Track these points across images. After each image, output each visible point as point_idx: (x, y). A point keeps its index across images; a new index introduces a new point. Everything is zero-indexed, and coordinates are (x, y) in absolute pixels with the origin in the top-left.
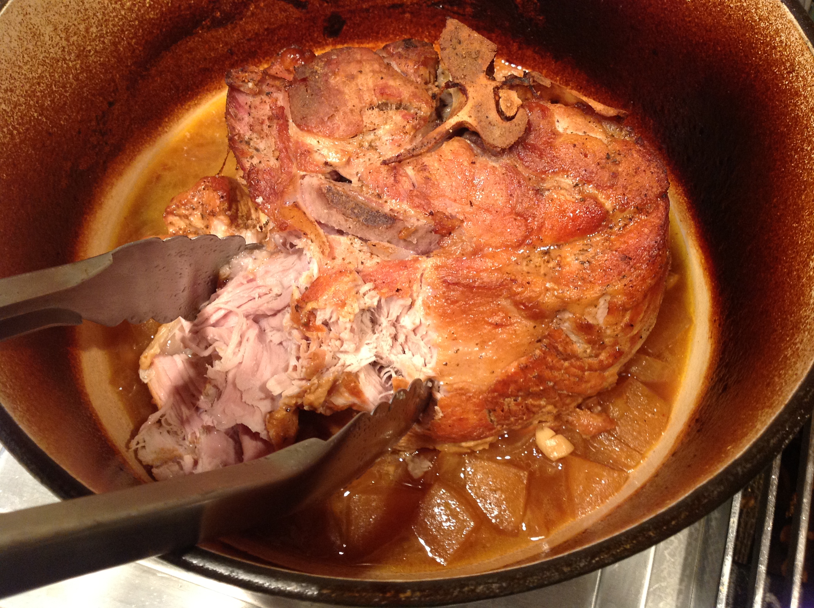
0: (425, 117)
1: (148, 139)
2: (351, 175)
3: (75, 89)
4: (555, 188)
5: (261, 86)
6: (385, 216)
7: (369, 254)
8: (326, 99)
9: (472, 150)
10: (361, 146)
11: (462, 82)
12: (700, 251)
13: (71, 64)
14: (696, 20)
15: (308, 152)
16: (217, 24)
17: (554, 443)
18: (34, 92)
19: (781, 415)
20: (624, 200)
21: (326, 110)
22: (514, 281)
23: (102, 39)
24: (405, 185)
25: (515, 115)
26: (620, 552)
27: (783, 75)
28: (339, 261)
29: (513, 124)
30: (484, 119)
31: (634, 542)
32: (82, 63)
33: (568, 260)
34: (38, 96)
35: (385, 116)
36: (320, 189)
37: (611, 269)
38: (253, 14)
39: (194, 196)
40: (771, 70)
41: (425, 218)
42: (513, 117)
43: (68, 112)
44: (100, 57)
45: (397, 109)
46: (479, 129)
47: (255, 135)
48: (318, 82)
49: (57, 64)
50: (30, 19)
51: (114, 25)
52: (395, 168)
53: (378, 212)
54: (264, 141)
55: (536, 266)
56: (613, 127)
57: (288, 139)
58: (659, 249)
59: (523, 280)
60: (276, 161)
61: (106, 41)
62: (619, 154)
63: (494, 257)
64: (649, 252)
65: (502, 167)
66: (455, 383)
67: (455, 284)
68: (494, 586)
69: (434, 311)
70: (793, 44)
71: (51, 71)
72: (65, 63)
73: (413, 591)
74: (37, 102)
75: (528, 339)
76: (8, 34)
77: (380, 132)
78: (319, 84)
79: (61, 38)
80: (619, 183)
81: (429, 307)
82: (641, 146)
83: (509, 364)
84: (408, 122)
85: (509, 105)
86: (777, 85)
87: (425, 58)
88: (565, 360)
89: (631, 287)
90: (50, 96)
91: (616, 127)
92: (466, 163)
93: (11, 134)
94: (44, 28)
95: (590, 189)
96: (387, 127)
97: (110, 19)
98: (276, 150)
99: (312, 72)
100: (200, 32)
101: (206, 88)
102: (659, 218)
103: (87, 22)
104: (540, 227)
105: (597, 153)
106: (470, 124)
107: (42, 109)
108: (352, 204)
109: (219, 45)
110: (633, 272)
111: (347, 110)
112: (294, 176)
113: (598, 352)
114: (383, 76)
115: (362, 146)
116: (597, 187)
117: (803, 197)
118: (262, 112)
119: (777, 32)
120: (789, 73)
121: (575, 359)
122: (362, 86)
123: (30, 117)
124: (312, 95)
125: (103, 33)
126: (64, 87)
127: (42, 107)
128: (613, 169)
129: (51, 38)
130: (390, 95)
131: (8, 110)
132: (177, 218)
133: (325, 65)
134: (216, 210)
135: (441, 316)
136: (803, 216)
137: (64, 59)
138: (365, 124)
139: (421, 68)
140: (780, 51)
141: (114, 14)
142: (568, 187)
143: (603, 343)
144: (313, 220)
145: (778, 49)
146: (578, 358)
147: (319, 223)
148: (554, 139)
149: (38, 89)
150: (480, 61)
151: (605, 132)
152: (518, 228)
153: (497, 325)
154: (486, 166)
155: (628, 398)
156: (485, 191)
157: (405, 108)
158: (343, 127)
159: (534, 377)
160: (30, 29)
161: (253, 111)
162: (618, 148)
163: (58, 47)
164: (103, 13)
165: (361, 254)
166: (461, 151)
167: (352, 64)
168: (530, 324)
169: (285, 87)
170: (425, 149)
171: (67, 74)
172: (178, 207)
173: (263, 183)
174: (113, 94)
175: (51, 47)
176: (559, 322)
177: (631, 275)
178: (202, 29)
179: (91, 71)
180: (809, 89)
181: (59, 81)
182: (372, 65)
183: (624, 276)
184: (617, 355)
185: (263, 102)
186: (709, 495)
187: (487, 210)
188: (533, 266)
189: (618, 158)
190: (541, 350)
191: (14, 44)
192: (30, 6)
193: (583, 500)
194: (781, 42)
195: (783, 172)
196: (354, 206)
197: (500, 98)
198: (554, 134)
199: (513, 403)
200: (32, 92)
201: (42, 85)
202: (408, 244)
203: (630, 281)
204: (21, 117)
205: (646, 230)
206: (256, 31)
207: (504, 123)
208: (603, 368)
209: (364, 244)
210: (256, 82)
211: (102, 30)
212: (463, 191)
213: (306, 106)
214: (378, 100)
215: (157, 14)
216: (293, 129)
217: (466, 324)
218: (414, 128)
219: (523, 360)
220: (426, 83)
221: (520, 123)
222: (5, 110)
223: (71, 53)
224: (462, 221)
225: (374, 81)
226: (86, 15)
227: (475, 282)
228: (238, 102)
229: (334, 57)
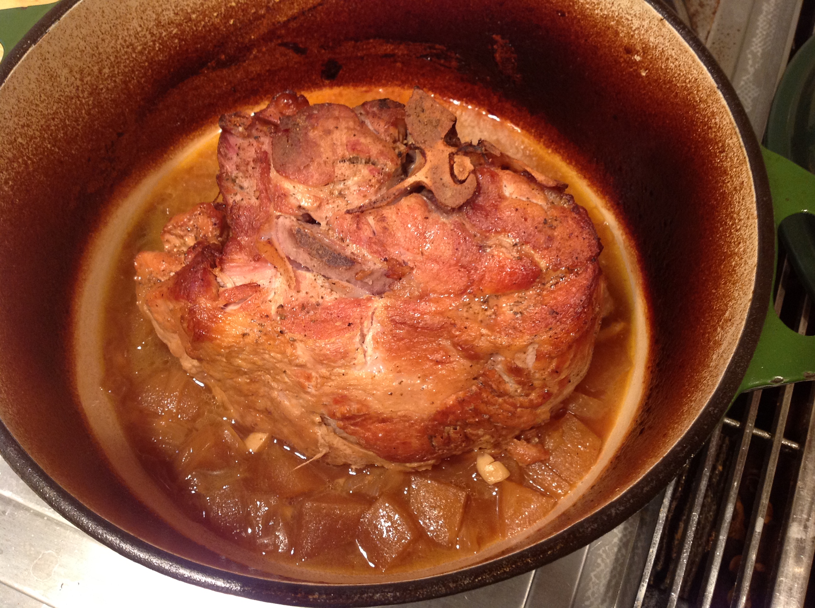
0: (389, 173)
1: (154, 165)
2: (321, 218)
3: (87, 122)
4: (496, 246)
5: (251, 130)
6: (346, 258)
7: (329, 290)
8: (304, 151)
9: (427, 206)
10: (331, 193)
11: (423, 146)
12: (645, 301)
13: (84, 101)
14: (650, 94)
15: (285, 195)
16: (222, 65)
17: (493, 469)
18: (48, 126)
19: (657, 466)
20: (557, 261)
21: (302, 160)
22: (454, 325)
23: (114, 79)
24: (366, 233)
25: (466, 179)
26: (500, 574)
27: (716, 153)
28: (303, 294)
29: (463, 188)
30: (438, 180)
31: (514, 566)
32: (94, 100)
33: (504, 309)
34: (52, 130)
35: (355, 169)
36: (291, 230)
37: (540, 321)
38: (256, 57)
39: (189, 220)
40: (707, 147)
41: (381, 263)
42: (464, 181)
43: (79, 143)
44: (111, 94)
45: (366, 163)
46: (433, 189)
47: (241, 174)
48: (298, 134)
49: (71, 101)
50: (48, 63)
51: (125, 67)
52: (358, 216)
53: (339, 254)
54: (247, 181)
55: (475, 313)
56: (554, 195)
57: (269, 182)
58: (584, 308)
59: (461, 325)
60: (256, 200)
61: (117, 80)
62: (556, 220)
63: (438, 302)
64: (575, 309)
65: (451, 224)
66: (400, 411)
67: (401, 323)
68: (389, 594)
69: (382, 346)
70: (724, 128)
71: (66, 107)
72: (79, 100)
73: (320, 594)
74: (51, 135)
75: (465, 376)
76: (27, 77)
77: (349, 183)
78: (298, 136)
79: (76, 79)
80: (554, 245)
81: (377, 342)
82: (576, 214)
83: (448, 397)
84: (374, 176)
85: (461, 170)
86: (711, 161)
87: (396, 118)
88: (499, 396)
89: (556, 338)
90: (63, 129)
91: (556, 195)
92: (420, 218)
93: (26, 163)
94: (60, 71)
95: (527, 248)
96: (356, 179)
97: (122, 61)
98: (257, 190)
99: (295, 124)
100: (206, 72)
101: (210, 121)
102: (587, 279)
103: (100, 64)
104: (482, 278)
105: (536, 218)
106: (426, 184)
107: (55, 141)
108: (317, 246)
109: (224, 83)
110: (558, 326)
111: (322, 162)
112: (271, 215)
113: (528, 392)
114: (356, 133)
115: (333, 194)
116: (534, 248)
117: (722, 267)
118: (249, 154)
119: (713, 113)
120: (720, 152)
121: (508, 397)
122: (337, 140)
123: (44, 148)
124: (292, 145)
125: (115, 74)
126: (77, 121)
127: (55, 139)
128: (549, 232)
129: (67, 79)
130: (360, 151)
131: (24, 143)
132: (174, 237)
133: (306, 119)
134: (208, 235)
135: (388, 351)
136: (720, 284)
137: (78, 97)
138: (336, 175)
139: (391, 128)
140: (714, 132)
141: (126, 57)
142: (508, 245)
143: (532, 385)
144: (283, 256)
145: (714, 130)
146: (511, 397)
147: (289, 259)
148: (499, 202)
149: (53, 123)
150: (439, 129)
151: (546, 199)
152: (461, 279)
153: (438, 362)
154: (437, 221)
155: (563, 432)
156: (435, 244)
157: (374, 164)
158: (316, 176)
159: (470, 410)
160: (48, 72)
161: (241, 152)
162: (555, 214)
163: (72, 87)
164: (116, 56)
165: (323, 289)
166: (417, 206)
167: (330, 120)
168: (466, 363)
169: (271, 133)
170: (385, 203)
171: (80, 110)
172: (175, 227)
173: (243, 219)
174: (122, 126)
175: (66, 87)
176: (493, 363)
177: (556, 328)
178: (208, 68)
179: (102, 107)
180: (734, 170)
181: (72, 116)
182: (348, 122)
183: (550, 329)
184: (547, 396)
185: (251, 145)
186: (583, 531)
187: (436, 261)
188: (472, 313)
189: (555, 223)
190: (477, 386)
191: (33, 86)
192: (49, 53)
193: (513, 521)
194: (716, 123)
195: (710, 241)
196: (319, 247)
197: (454, 163)
198: (500, 198)
199: (452, 431)
200: (47, 126)
201: (56, 119)
202: (364, 285)
203: (556, 333)
204: (35, 148)
205: (574, 289)
206: (258, 72)
207: (456, 185)
208: (533, 406)
209: (326, 280)
210: (246, 127)
211: (114, 71)
212: (416, 242)
213: (285, 155)
214: (350, 155)
215: (166, 56)
216: (273, 174)
217: (410, 359)
218: (379, 181)
219: (461, 394)
220: (395, 142)
221: (469, 186)
222: (21, 143)
223: (84, 91)
224: (412, 269)
225: (347, 138)
226: (99, 58)
227: (419, 323)
228: (229, 143)
229: (315, 112)
